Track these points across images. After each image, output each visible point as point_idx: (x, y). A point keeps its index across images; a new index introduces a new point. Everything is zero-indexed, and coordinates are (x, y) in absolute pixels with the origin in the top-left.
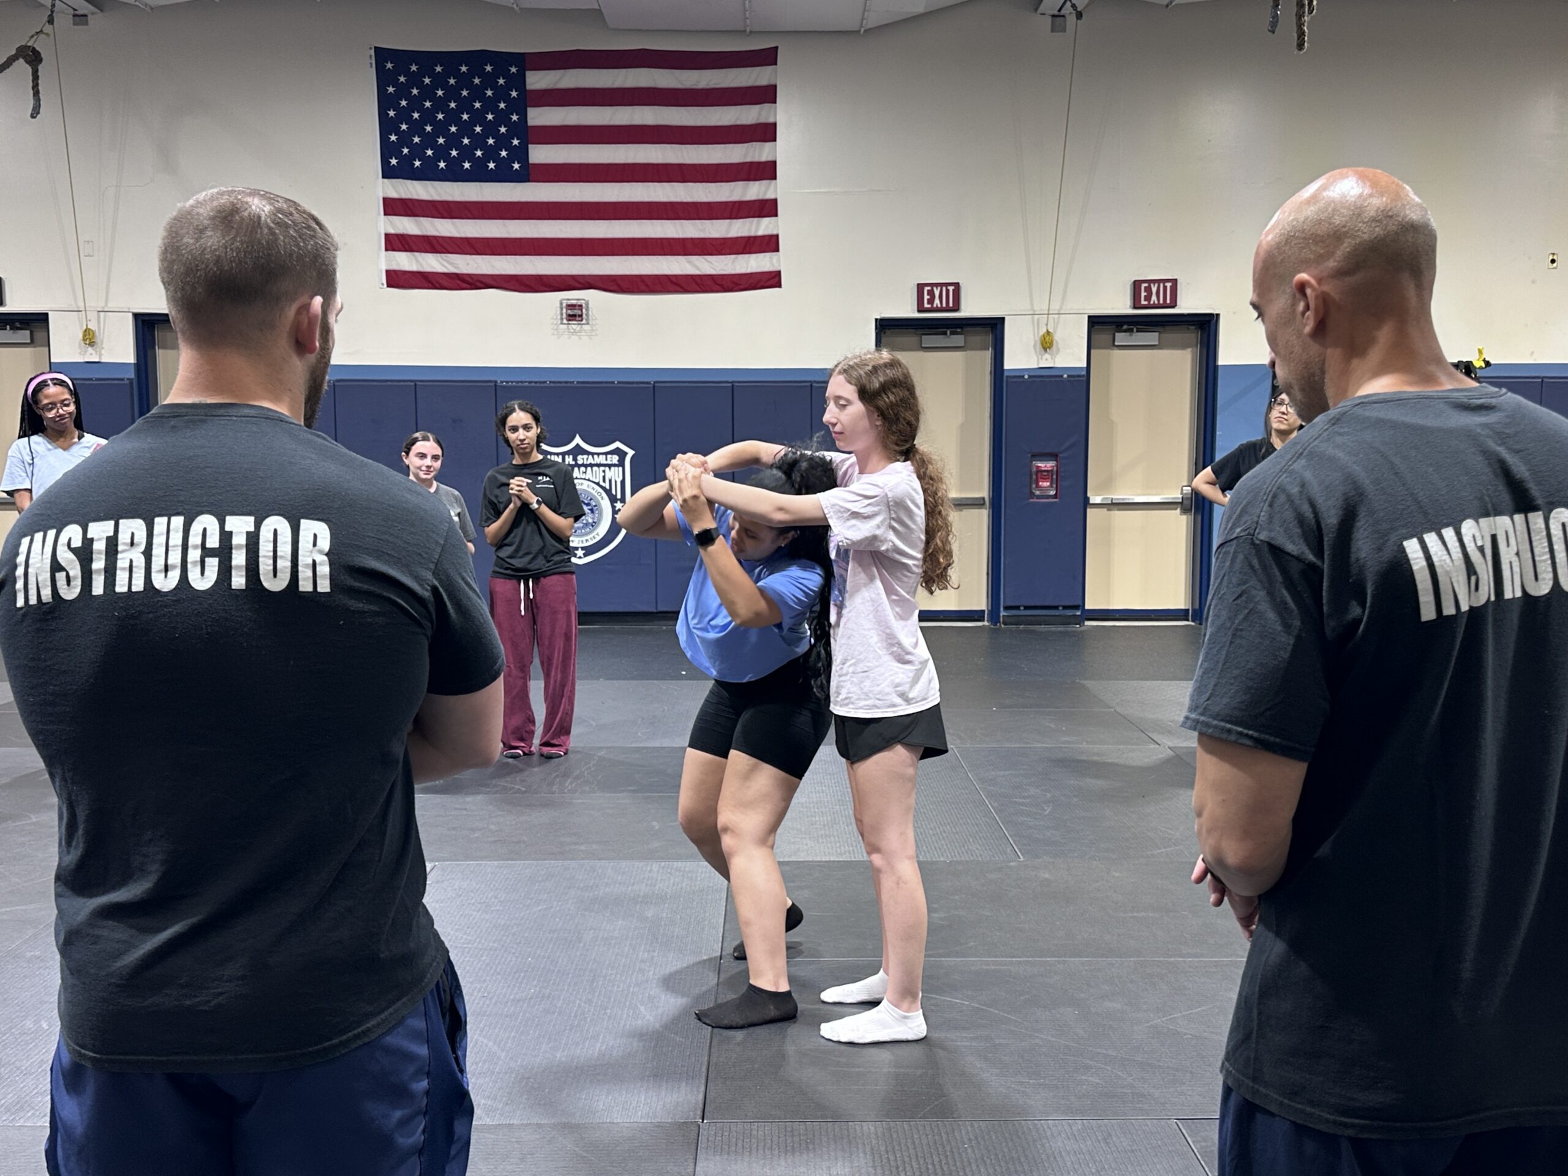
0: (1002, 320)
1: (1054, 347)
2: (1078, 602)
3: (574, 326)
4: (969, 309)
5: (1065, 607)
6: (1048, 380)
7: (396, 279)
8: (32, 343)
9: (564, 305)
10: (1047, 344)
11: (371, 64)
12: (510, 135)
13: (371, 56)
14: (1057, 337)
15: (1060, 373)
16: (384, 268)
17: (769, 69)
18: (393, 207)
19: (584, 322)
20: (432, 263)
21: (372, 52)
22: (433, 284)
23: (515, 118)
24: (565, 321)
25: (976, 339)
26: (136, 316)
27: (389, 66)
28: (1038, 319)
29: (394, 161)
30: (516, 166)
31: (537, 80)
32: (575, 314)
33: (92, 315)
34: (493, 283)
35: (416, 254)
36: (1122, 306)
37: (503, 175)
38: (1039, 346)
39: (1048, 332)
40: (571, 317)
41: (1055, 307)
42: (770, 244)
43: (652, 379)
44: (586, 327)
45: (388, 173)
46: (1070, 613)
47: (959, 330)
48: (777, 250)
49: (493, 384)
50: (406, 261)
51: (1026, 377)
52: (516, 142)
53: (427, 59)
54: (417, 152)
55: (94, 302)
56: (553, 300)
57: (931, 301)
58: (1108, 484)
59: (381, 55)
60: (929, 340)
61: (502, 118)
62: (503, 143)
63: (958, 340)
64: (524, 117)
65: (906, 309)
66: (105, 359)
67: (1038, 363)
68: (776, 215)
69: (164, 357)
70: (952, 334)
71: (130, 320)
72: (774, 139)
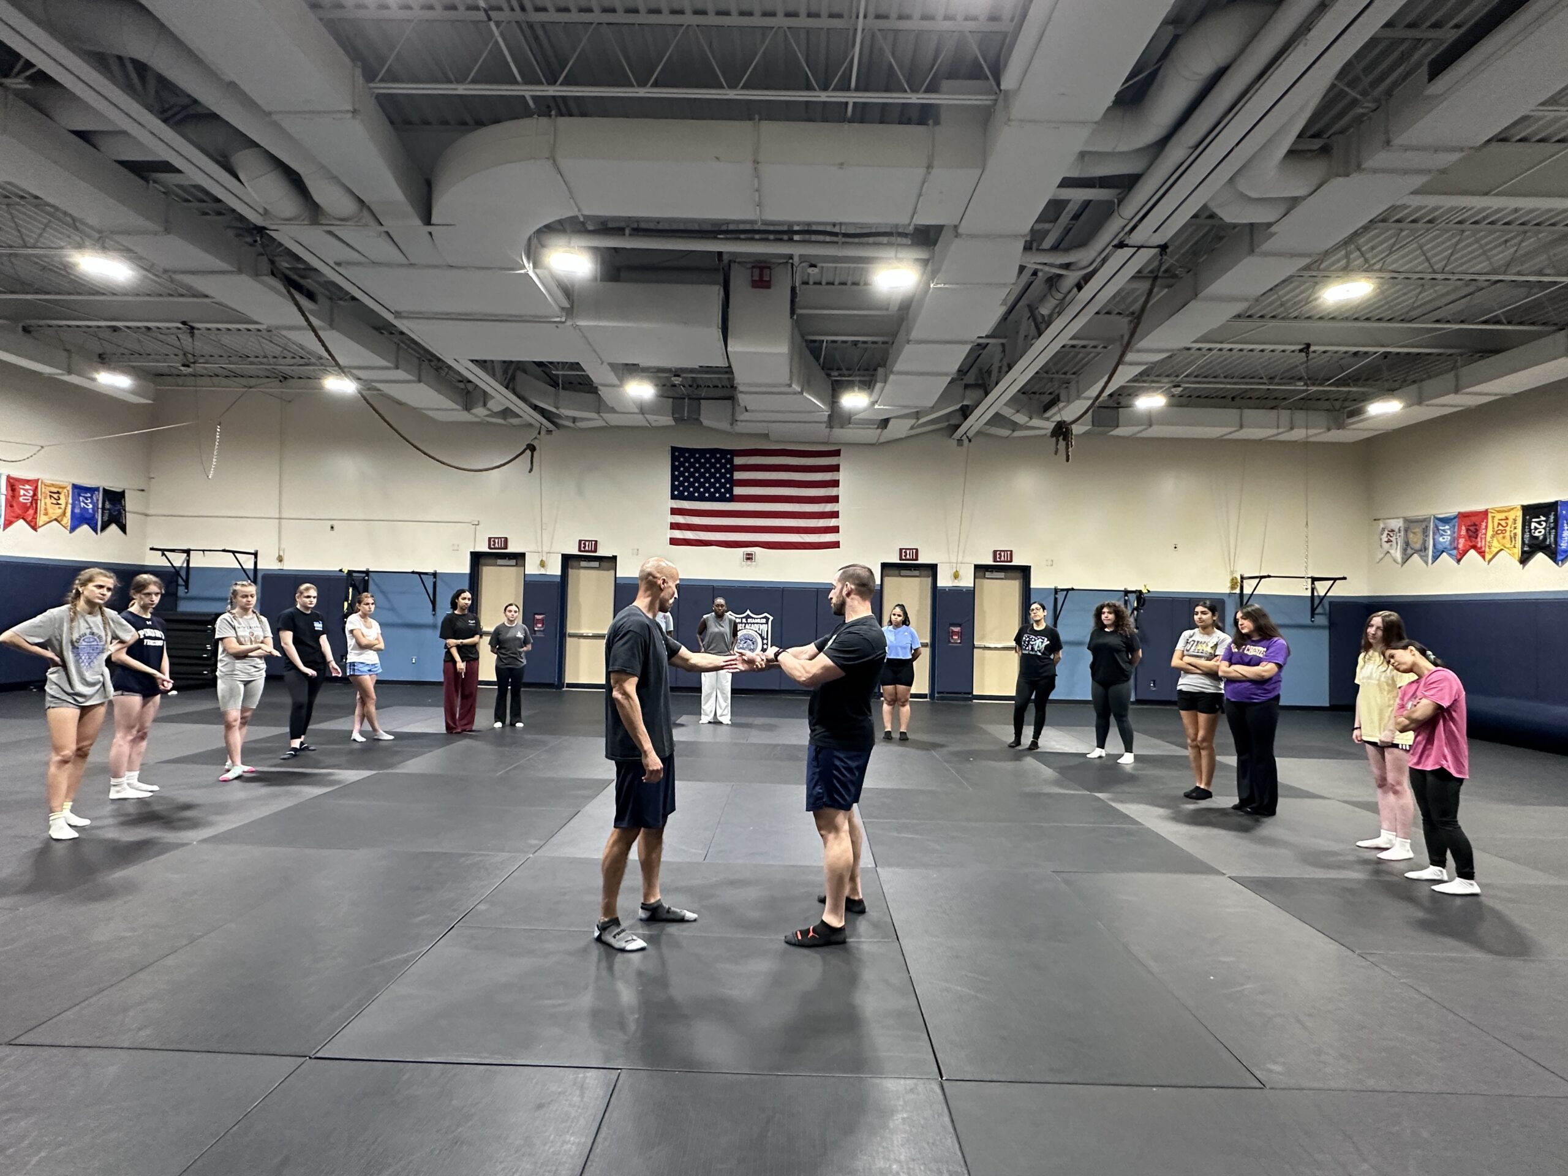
0: (936, 565)
1: (960, 578)
2: (970, 691)
3: (749, 562)
4: (922, 559)
5: (965, 693)
6: (957, 591)
7: (674, 542)
8: (517, 565)
9: (745, 553)
10: (956, 576)
11: (669, 453)
12: (726, 483)
13: (669, 450)
14: (961, 573)
15: (963, 589)
16: (669, 536)
17: (837, 458)
18: (674, 511)
19: (753, 561)
20: (690, 535)
21: (670, 448)
22: (690, 544)
23: (728, 476)
24: (745, 561)
25: (925, 573)
26: (563, 555)
27: (677, 454)
28: (952, 565)
29: (676, 493)
30: (728, 496)
31: (738, 461)
32: (749, 557)
33: (544, 554)
34: (715, 544)
35: (683, 531)
36: (990, 561)
37: (722, 499)
38: (952, 577)
39: (957, 572)
40: (748, 559)
41: (960, 559)
42: (835, 530)
43: (782, 586)
44: (754, 563)
45: (673, 497)
46: (966, 696)
47: (917, 569)
48: (838, 532)
49: (712, 587)
50: (678, 534)
51: (948, 590)
52: (728, 486)
53: (692, 452)
54: (686, 489)
55: (546, 549)
56: (741, 552)
57: (905, 556)
58: (982, 638)
59: (674, 449)
60: (903, 572)
61: (723, 476)
62: (723, 485)
63: (917, 573)
64: (732, 476)
65: (896, 560)
66: (548, 573)
67: (952, 584)
68: (839, 518)
69: (572, 572)
70: (914, 570)
71: (559, 556)
72: (838, 487)
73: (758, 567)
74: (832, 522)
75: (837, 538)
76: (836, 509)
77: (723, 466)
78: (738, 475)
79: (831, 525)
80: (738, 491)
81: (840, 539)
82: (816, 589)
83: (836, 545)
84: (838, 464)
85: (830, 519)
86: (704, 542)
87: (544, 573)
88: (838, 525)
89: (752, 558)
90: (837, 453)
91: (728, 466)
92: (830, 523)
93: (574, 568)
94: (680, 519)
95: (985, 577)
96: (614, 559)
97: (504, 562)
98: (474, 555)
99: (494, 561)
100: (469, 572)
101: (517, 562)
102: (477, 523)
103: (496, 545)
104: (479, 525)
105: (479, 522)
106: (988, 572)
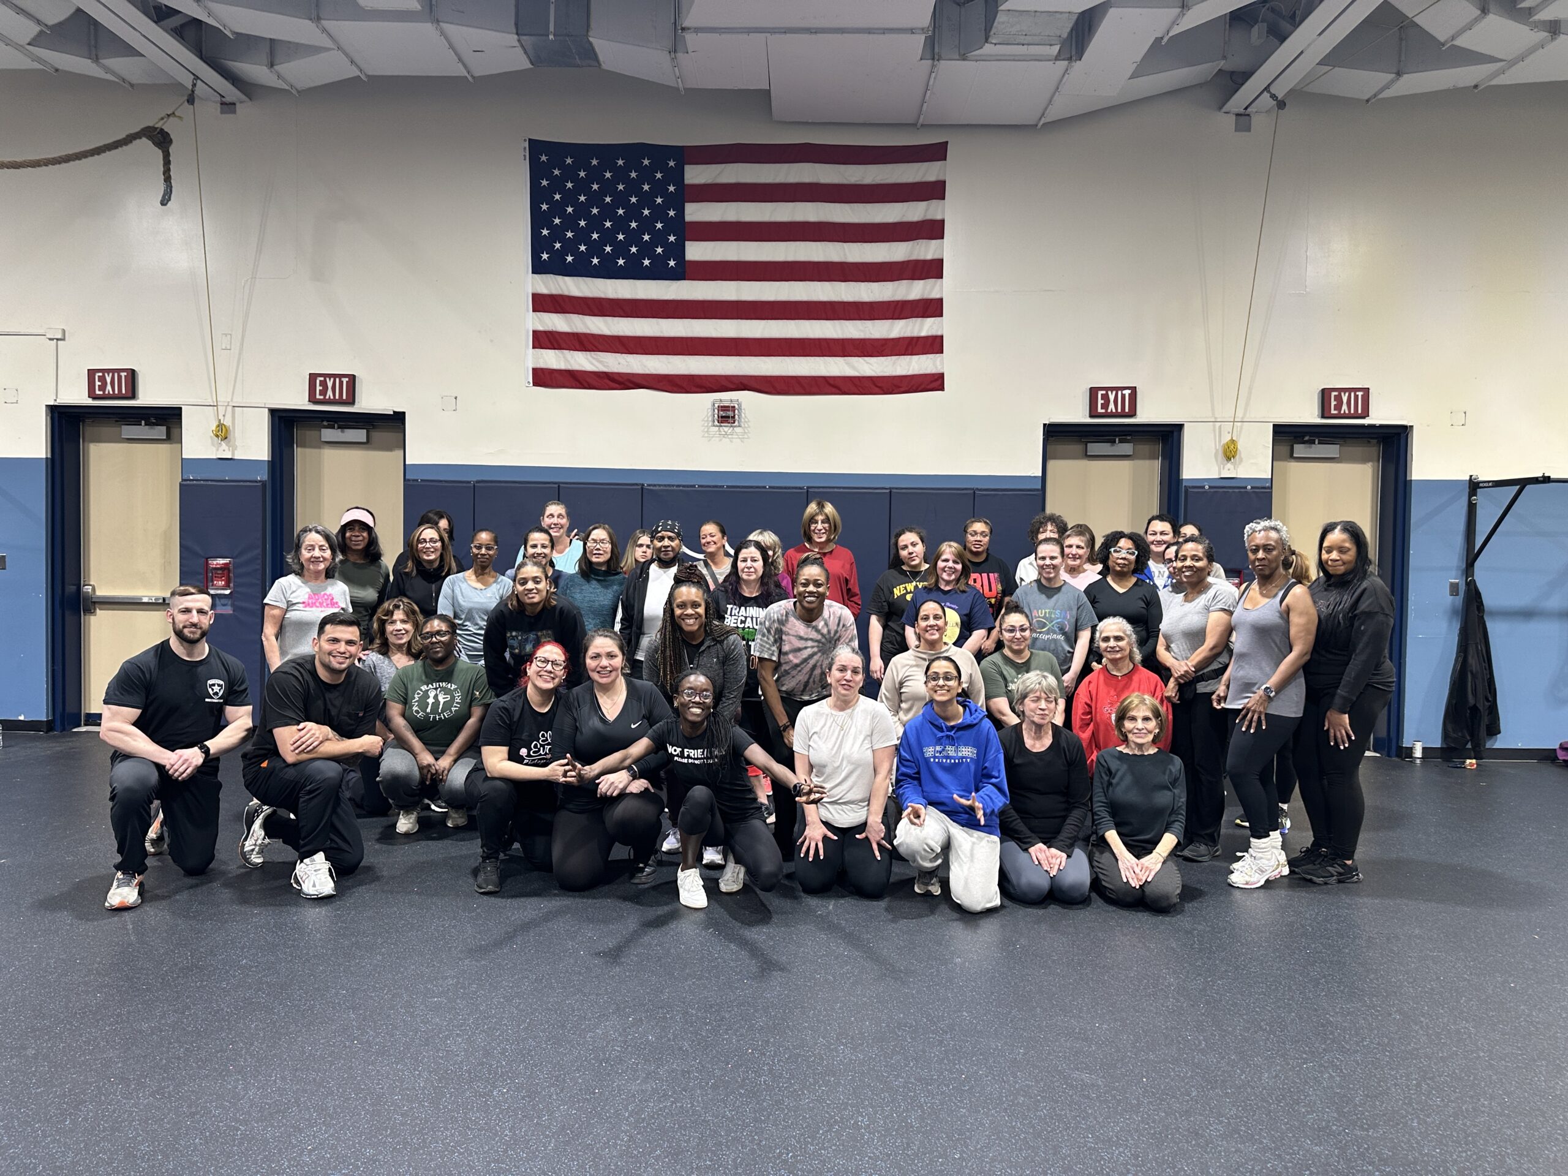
0: (1180, 427)
1: (1237, 457)
3: (726, 429)
4: (1148, 414)
6: (1229, 491)
7: (543, 378)
8: (169, 439)
9: (716, 405)
10: (1230, 453)
11: (525, 156)
12: (666, 232)
13: (525, 148)
14: (1241, 446)
15: (1243, 485)
16: (531, 366)
17: (938, 164)
18: (542, 303)
19: (736, 423)
20: (581, 361)
21: (527, 144)
22: (581, 384)
23: (672, 213)
24: (716, 423)
25: (1147, 447)
26: (273, 412)
27: (544, 158)
28: (1220, 427)
29: (545, 256)
30: (672, 263)
31: (696, 175)
32: (726, 416)
33: (227, 410)
34: (645, 383)
35: (566, 352)
36: (1309, 414)
37: (658, 273)
38: (1221, 454)
39: (1233, 441)
40: (723, 419)
41: (1239, 415)
42: (934, 345)
43: (805, 484)
44: (737, 430)
47: (1129, 437)
48: (941, 351)
49: (640, 487)
50: (553, 359)
51: (1207, 487)
52: (672, 238)
53: (583, 152)
54: (570, 246)
55: (227, 397)
56: (705, 402)
57: (1105, 406)
59: (536, 147)
60: (1094, 448)
61: (659, 213)
62: (659, 239)
63: (1126, 448)
64: (681, 212)
65: (1078, 414)
66: (238, 456)
67: (1220, 473)
68: (941, 315)
69: (302, 456)
70: (1120, 442)
71: (265, 416)
72: (941, 236)
73: (748, 438)
74: (924, 327)
75: (936, 367)
76: (935, 295)
77: (659, 188)
78: (695, 212)
79: (923, 334)
80: (697, 251)
81: (943, 368)
82: (888, 491)
83: (934, 382)
84: (941, 178)
85: (919, 319)
86: (616, 377)
87: (230, 457)
88: (939, 333)
89: (733, 417)
90: (937, 152)
91: (672, 188)
92: (921, 330)
93: (303, 445)
94: (558, 322)
95: (1291, 456)
96: (397, 420)
97: (129, 431)
98: (56, 415)
99: (107, 430)
100: (49, 456)
101: (160, 431)
102: (59, 336)
103: (109, 388)
104: (63, 339)
105: (64, 331)
106: (1304, 443)
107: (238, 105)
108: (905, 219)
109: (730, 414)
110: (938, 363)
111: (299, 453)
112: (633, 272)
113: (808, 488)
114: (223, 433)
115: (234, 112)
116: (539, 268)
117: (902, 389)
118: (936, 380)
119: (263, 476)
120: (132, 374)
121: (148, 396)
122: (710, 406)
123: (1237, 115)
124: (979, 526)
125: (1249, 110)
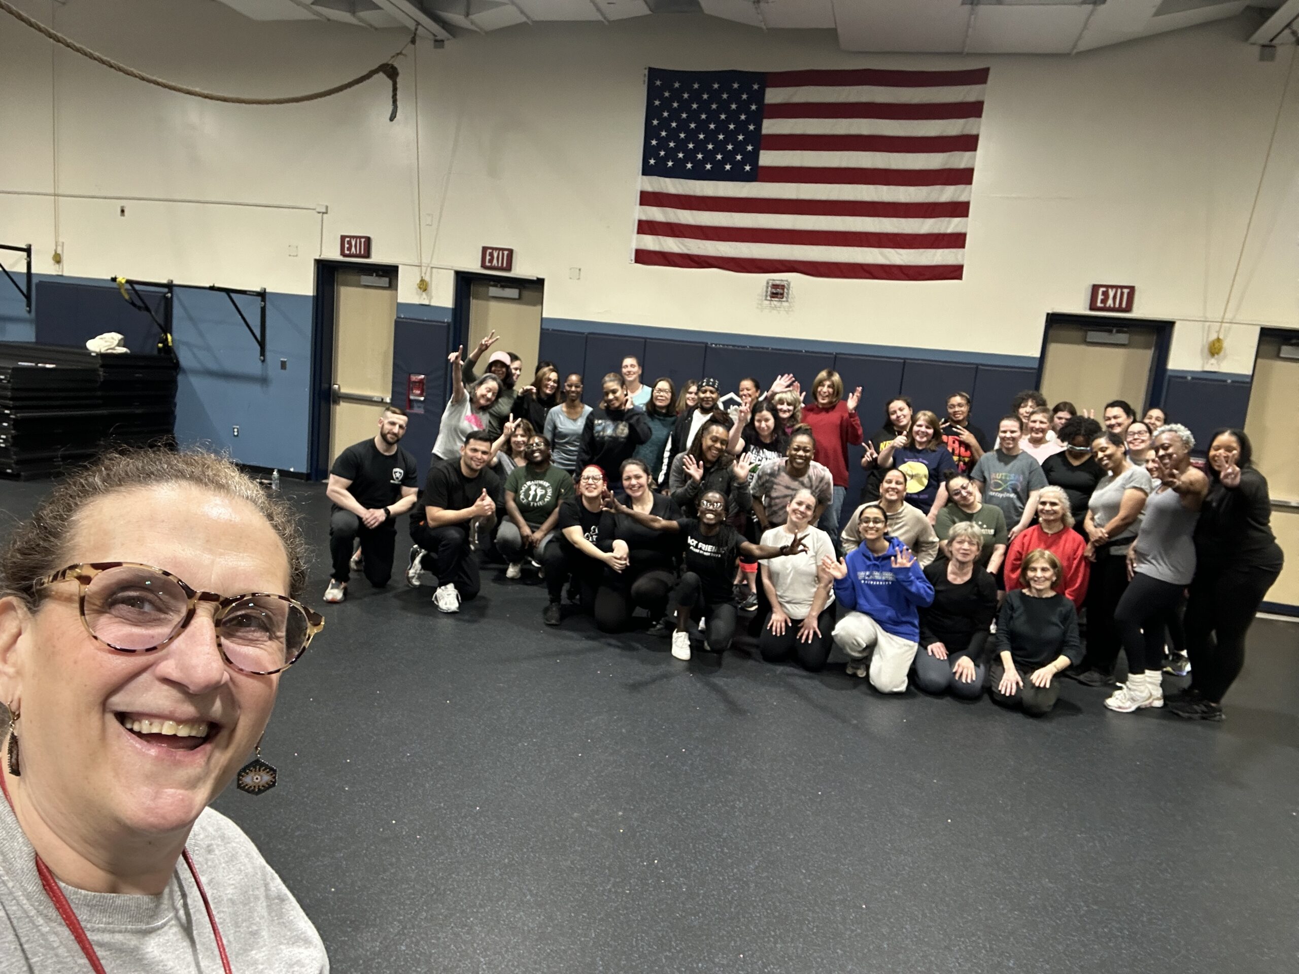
0: (1171, 324)
1: (1222, 354)
3: (775, 302)
4: (1142, 310)
6: (1210, 383)
7: (643, 257)
8: (384, 287)
9: (770, 284)
10: (1215, 349)
11: (644, 81)
12: (746, 142)
13: (645, 75)
14: (1226, 344)
15: (1224, 378)
16: (634, 246)
17: (980, 87)
18: (647, 199)
19: (784, 299)
20: (671, 245)
21: (646, 72)
22: (669, 262)
23: (752, 127)
24: (769, 298)
25: (1142, 339)
26: (456, 272)
27: (658, 83)
28: (1209, 327)
29: (652, 162)
30: (748, 168)
32: (777, 292)
33: (427, 269)
34: (716, 264)
35: (660, 237)
37: (737, 175)
38: (1206, 351)
39: (1218, 340)
41: (1229, 316)
43: (834, 351)
44: (785, 304)
47: (1125, 329)
48: (962, 246)
49: (704, 345)
50: (651, 243)
51: (1189, 378)
52: (750, 148)
53: (687, 77)
54: (671, 154)
55: (431, 260)
56: (763, 279)
57: (1104, 301)
59: (653, 74)
60: (1093, 336)
61: (741, 127)
62: (739, 147)
63: (1123, 338)
64: (759, 127)
65: (1078, 306)
66: (433, 303)
67: (1203, 367)
68: (967, 216)
69: (475, 305)
70: (1118, 332)
71: (452, 275)
72: (974, 149)
73: (792, 311)
74: (951, 225)
75: (957, 259)
76: (963, 198)
77: (743, 107)
78: (770, 127)
79: (949, 231)
80: (768, 158)
81: (963, 260)
82: (902, 361)
83: (954, 272)
84: (980, 99)
85: (947, 219)
86: (696, 259)
87: (426, 302)
88: (963, 231)
89: (782, 294)
90: (979, 77)
91: (754, 107)
92: (947, 228)
93: (477, 298)
94: (657, 214)
95: (1278, 356)
96: (538, 284)
97: (366, 279)
98: (320, 266)
99: (352, 278)
100: (315, 294)
101: (385, 281)
102: (324, 210)
103: (353, 249)
104: (326, 213)
105: (327, 207)
106: (1292, 345)
107: (446, 43)
108: (945, 134)
109: (779, 291)
110: (959, 257)
111: (474, 303)
112: (718, 175)
113: (836, 354)
114: (424, 286)
115: (443, 47)
116: (647, 171)
117: (926, 277)
118: (955, 271)
119: (448, 319)
120: (368, 240)
121: (377, 257)
122: (765, 284)
123: (1264, 46)
124: (957, 399)
125: (1274, 42)
